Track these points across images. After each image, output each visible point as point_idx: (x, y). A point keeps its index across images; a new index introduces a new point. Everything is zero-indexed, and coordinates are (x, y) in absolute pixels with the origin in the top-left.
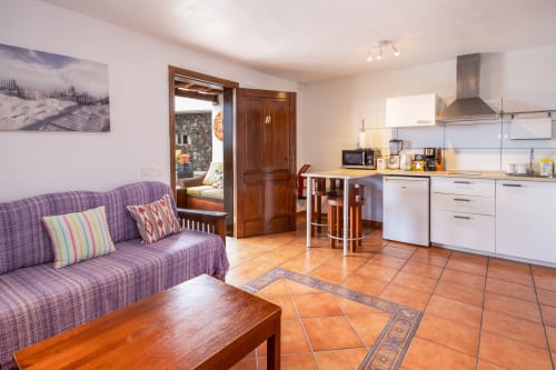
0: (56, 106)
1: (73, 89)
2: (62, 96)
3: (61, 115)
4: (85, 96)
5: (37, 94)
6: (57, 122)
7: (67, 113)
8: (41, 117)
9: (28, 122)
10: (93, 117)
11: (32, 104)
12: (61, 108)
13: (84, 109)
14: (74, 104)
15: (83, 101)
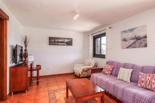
0: (132, 41)
1: (135, 36)
2: (133, 39)
3: (133, 44)
4: (139, 37)
5: (128, 40)
6: (132, 46)
7: (134, 43)
8: (129, 45)
9: (127, 46)
10: (141, 43)
11: (127, 42)
12: (133, 42)
13: (138, 41)
14: (136, 40)
15: (138, 39)
